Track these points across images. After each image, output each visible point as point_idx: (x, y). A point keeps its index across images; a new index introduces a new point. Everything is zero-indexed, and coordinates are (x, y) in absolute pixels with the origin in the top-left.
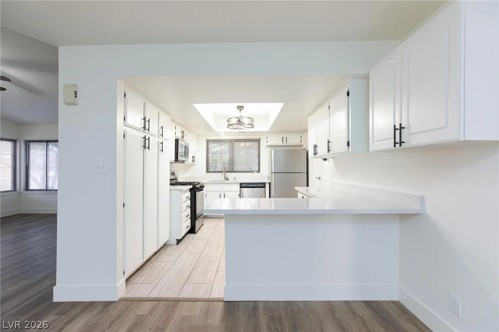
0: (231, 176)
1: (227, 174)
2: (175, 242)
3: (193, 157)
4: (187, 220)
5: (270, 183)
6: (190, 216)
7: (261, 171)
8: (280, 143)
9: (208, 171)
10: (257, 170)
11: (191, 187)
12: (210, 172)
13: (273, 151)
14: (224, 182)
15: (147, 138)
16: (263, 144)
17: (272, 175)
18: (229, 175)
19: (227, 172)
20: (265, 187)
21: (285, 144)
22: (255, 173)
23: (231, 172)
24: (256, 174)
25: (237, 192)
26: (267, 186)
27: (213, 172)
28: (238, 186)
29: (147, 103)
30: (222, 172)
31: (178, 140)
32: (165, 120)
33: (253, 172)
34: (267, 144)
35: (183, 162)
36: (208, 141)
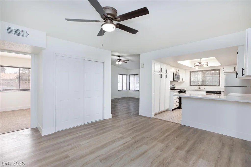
0: (202, 87)
1: (200, 86)
2: (172, 110)
3: (182, 79)
4: (177, 103)
5: (224, 91)
6: (178, 102)
7: (220, 86)
9: (190, 85)
10: (219, 85)
11: (179, 91)
12: (192, 85)
13: (225, 75)
14: (198, 90)
15: (161, 74)
16: (222, 71)
17: (224, 87)
18: (201, 87)
20: (221, 93)
23: (203, 85)
24: (217, 87)
27: (193, 85)
28: (205, 92)
29: (161, 63)
31: (174, 73)
32: (167, 67)
33: (216, 86)
34: (224, 72)
35: (177, 81)
36: (190, 72)
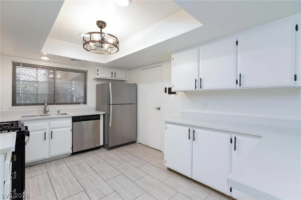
1: (47, 106)
5: (104, 115)
7: (87, 103)
8: (109, 76)
9: (15, 104)
10: (83, 102)
12: (20, 105)
13: (110, 83)
16: (91, 76)
19: (48, 104)
20: (99, 119)
21: (113, 78)
22: (82, 104)
24: (82, 106)
25: (69, 127)
26: (102, 118)
27: (25, 105)
28: (70, 121)
30: (42, 104)
33: (79, 103)
34: (98, 77)
